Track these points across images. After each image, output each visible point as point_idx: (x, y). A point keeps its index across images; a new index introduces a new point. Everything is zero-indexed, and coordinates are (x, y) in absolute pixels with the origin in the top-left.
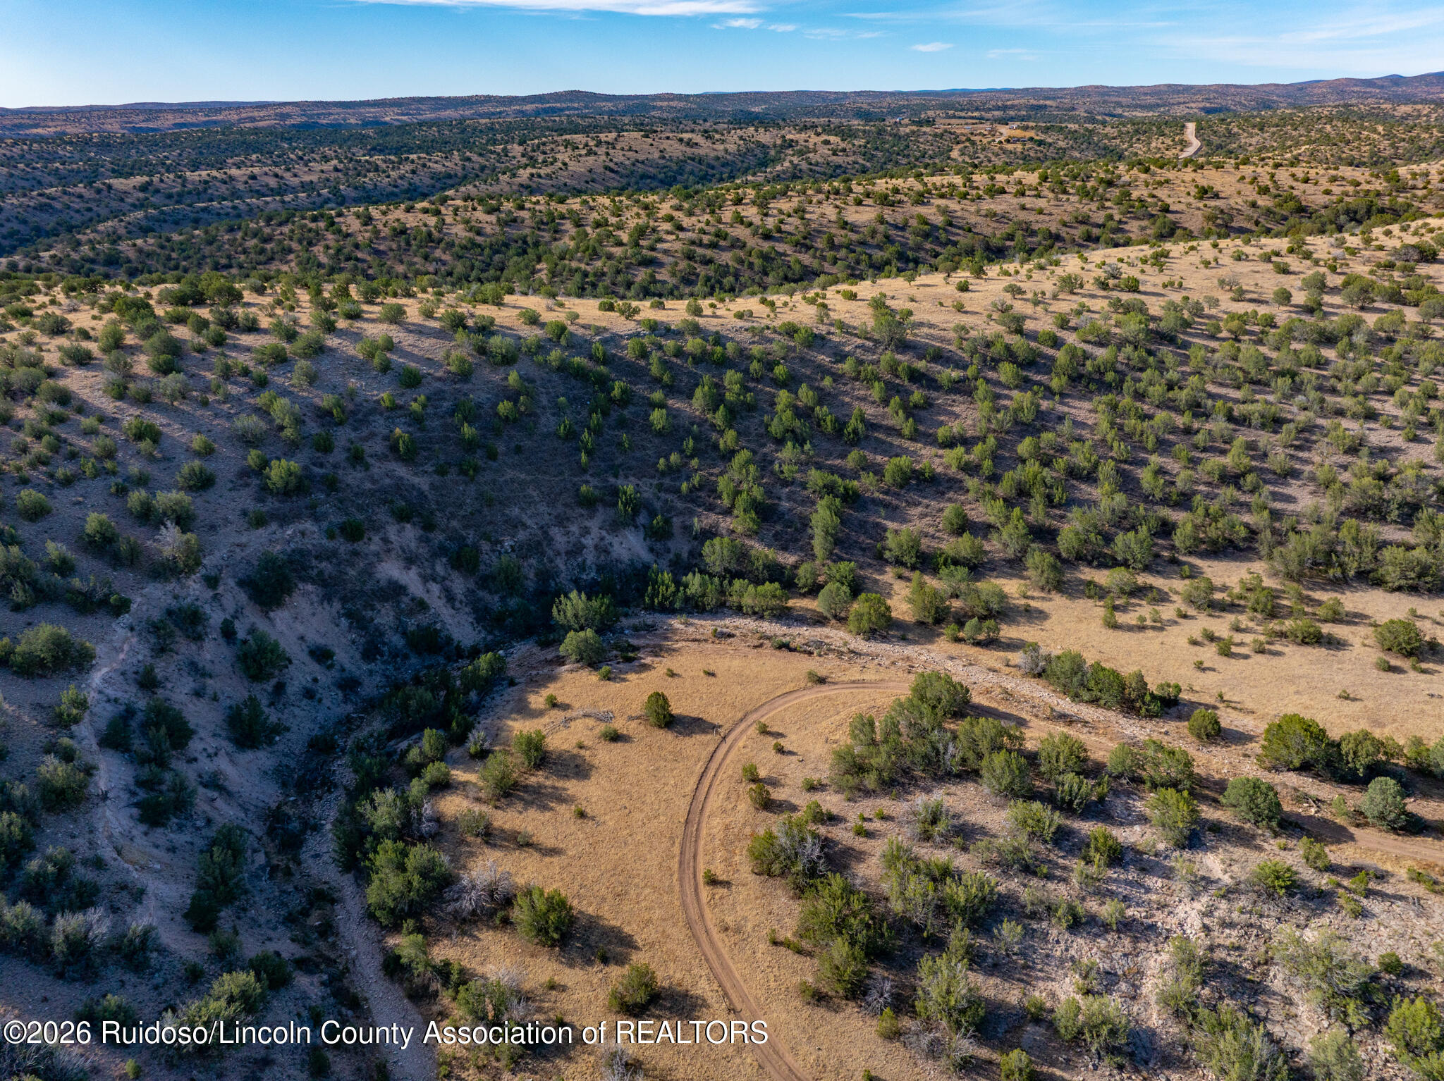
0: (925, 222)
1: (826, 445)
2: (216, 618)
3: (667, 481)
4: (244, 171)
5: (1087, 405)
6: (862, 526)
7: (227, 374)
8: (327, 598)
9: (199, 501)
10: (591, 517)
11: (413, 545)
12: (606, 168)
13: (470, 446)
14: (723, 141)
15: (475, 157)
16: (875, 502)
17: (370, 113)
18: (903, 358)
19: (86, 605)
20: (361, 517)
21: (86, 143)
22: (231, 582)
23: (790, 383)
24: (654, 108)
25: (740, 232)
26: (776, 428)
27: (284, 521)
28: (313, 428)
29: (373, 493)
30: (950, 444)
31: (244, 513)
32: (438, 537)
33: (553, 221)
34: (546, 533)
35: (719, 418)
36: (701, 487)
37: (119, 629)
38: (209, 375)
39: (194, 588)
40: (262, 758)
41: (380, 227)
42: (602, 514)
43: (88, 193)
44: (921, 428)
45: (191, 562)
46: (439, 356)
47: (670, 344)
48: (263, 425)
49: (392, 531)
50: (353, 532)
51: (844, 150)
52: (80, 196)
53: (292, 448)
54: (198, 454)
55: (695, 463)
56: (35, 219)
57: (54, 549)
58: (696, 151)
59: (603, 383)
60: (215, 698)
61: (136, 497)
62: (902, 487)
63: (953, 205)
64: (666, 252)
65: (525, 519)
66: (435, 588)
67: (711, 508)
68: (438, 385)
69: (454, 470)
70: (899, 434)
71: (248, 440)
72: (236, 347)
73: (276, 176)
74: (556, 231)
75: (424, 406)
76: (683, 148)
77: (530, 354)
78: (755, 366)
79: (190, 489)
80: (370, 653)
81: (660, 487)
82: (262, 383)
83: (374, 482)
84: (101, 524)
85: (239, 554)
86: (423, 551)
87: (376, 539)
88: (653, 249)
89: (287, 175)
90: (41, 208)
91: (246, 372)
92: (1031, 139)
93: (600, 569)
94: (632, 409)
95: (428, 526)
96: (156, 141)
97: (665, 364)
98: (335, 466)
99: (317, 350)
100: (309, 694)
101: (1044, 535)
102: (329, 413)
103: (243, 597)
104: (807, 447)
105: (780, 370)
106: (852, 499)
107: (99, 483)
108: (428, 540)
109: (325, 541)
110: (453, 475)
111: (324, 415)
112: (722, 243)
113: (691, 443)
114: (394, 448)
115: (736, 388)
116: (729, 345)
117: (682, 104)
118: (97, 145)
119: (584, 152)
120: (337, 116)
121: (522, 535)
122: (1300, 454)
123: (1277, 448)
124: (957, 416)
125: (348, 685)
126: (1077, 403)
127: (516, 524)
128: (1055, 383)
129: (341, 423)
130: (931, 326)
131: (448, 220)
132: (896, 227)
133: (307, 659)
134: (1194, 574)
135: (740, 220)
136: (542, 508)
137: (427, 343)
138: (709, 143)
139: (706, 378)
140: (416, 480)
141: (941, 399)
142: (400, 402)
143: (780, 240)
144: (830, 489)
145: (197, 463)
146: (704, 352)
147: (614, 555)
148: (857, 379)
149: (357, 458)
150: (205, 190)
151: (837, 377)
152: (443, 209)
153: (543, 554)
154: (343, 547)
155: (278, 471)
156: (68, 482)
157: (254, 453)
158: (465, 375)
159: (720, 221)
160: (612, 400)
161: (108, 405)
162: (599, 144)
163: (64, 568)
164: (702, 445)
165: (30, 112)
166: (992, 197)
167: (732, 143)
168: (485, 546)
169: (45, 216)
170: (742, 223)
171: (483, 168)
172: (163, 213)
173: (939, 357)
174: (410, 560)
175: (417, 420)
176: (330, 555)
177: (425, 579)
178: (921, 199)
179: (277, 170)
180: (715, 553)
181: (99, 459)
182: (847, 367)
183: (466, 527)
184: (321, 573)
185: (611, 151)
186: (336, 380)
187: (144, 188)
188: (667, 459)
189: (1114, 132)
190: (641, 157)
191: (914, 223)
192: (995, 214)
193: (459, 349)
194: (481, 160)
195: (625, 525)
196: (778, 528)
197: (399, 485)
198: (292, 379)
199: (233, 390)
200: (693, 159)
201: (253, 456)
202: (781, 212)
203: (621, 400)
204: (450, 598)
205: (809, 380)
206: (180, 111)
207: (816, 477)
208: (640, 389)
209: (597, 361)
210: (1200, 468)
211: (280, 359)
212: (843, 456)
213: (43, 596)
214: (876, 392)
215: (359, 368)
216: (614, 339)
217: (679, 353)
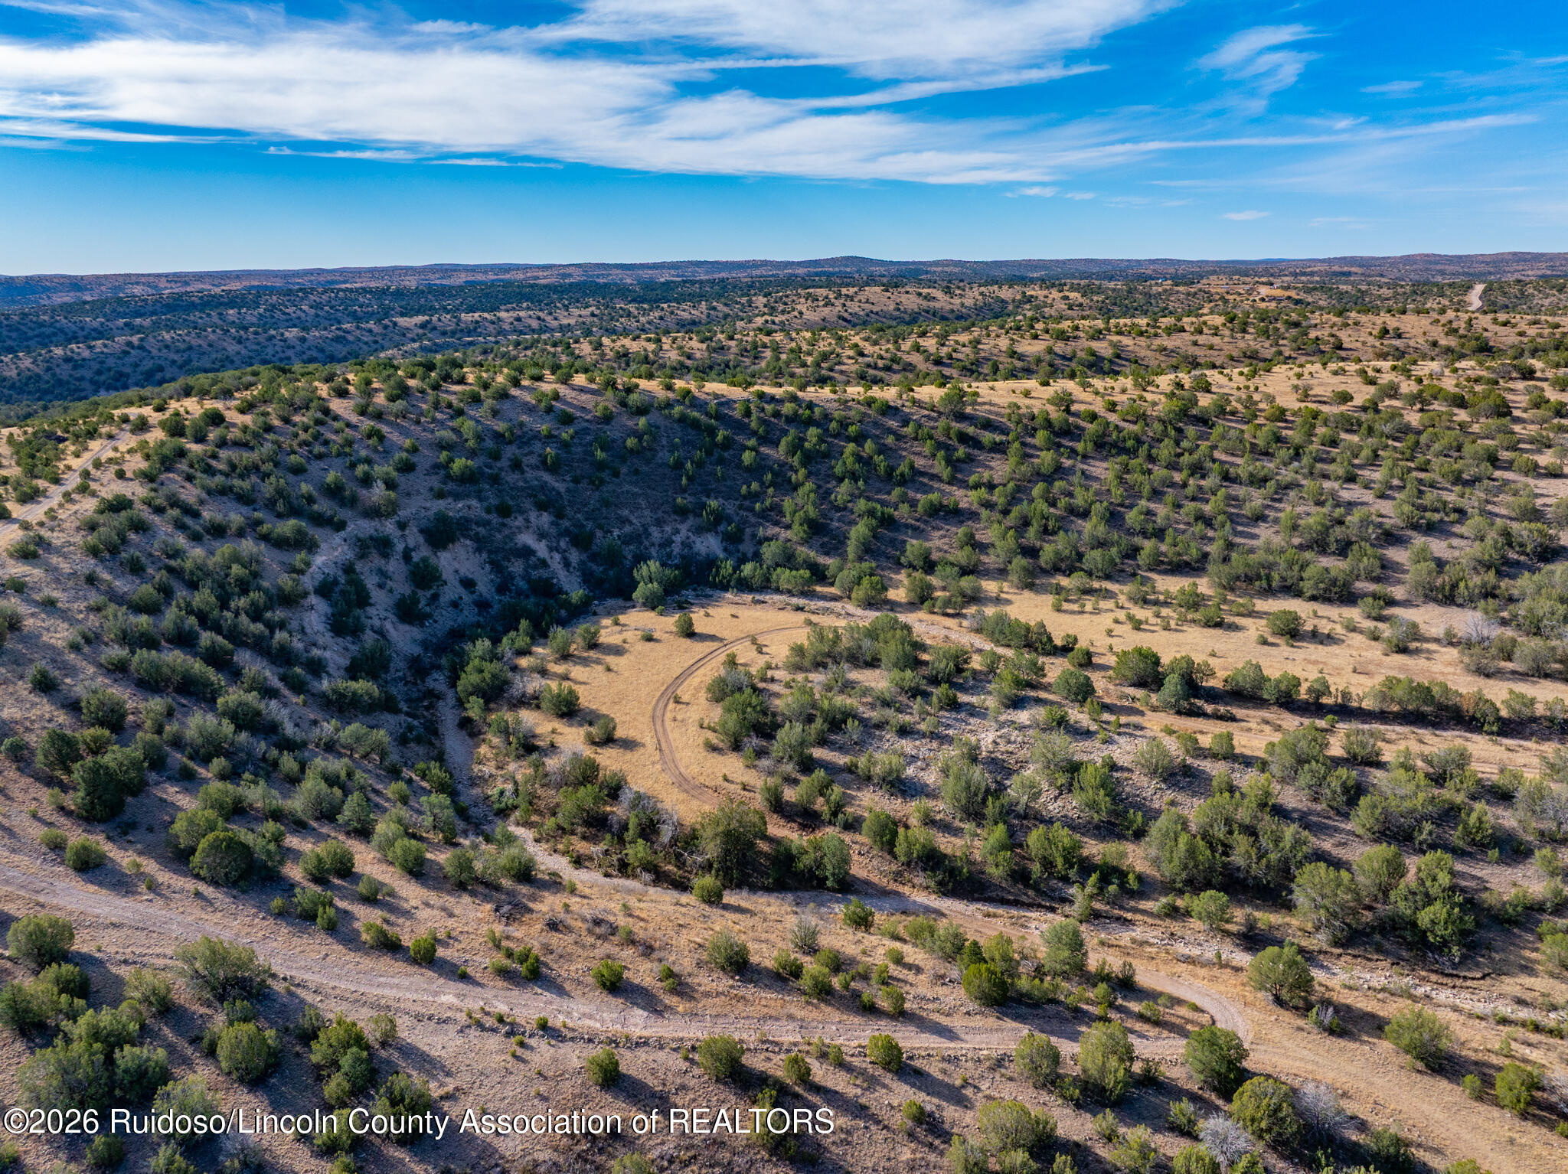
0: (1093, 353)
1: (878, 485)
2: (400, 547)
3: (747, 503)
4: (511, 314)
5: (1105, 465)
6: (893, 542)
7: (436, 406)
8: (479, 550)
9: (403, 479)
10: (682, 522)
11: (546, 526)
12: (840, 317)
13: (601, 466)
14: (961, 296)
15: (720, 307)
16: (907, 526)
17: (646, 274)
18: (956, 426)
19: (319, 520)
20: (511, 503)
21: (384, 292)
22: (415, 530)
23: (859, 439)
24: (927, 273)
25: (916, 359)
26: (838, 470)
27: (457, 497)
28: (489, 444)
29: (523, 489)
30: (977, 486)
31: (431, 489)
32: (566, 523)
33: (756, 348)
34: (646, 530)
35: (795, 461)
36: (772, 508)
37: (337, 538)
38: (424, 406)
39: (389, 527)
40: (415, 632)
41: (607, 351)
42: (691, 521)
43: (377, 329)
44: (959, 476)
45: (391, 509)
46: (590, 406)
47: (769, 408)
48: (454, 437)
49: (533, 516)
50: (504, 511)
51: (1081, 305)
52: (370, 331)
53: (472, 454)
54: (407, 451)
55: (771, 491)
56: (330, 348)
57: (305, 488)
58: (932, 304)
59: (712, 432)
60: (391, 591)
61: (361, 469)
62: (931, 516)
63: (1126, 341)
64: (842, 372)
65: (632, 518)
66: (557, 556)
67: (777, 523)
68: (586, 424)
69: (585, 481)
70: (940, 480)
71: (442, 446)
72: (447, 392)
73: (539, 318)
74: (756, 358)
75: (572, 437)
76: (920, 301)
77: (660, 408)
78: (833, 425)
79: (398, 470)
80: (502, 589)
81: (741, 507)
82: (460, 413)
83: (526, 481)
84: (336, 477)
85: (423, 513)
86: (553, 531)
87: (520, 518)
88: (831, 370)
89: (549, 318)
90: (338, 340)
91: (450, 406)
92: (1289, 298)
93: (683, 557)
94: (731, 452)
95: (560, 515)
96: (443, 292)
97: (763, 422)
98: (501, 469)
99: (503, 395)
100: (455, 604)
101: (1032, 552)
102: (502, 435)
103: (421, 539)
104: (861, 483)
105: (852, 429)
106: (888, 522)
107: (340, 460)
108: (557, 525)
109: (484, 515)
110: (584, 485)
111: (498, 436)
112: (895, 367)
113: (770, 476)
114: (544, 462)
115: (814, 440)
116: (817, 410)
117: (957, 270)
118: (392, 294)
119: (821, 303)
120: (616, 276)
121: (627, 529)
122: (1277, 505)
123: (1256, 498)
124: (992, 468)
125: (483, 605)
126: (1097, 463)
127: (625, 521)
128: (1080, 447)
129: (510, 443)
130: (991, 404)
131: (665, 347)
132: (1064, 358)
133: (457, 584)
134: (1145, 581)
135: (917, 348)
136: (647, 513)
137: (584, 397)
138: (947, 297)
139: (792, 431)
140: (556, 485)
141: (982, 456)
142: (555, 433)
143: (949, 366)
144: (871, 513)
145: (404, 455)
146: (796, 413)
147: (695, 550)
148: (916, 439)
149: (516, 465)
150: (475, 329)
151: (899, 437)
152: (664, 339)
153: (641, 543)
154: (495, 519)
155: (459, 464)
156: (320, 457)
157: (445, 453)
158: (608, 418)
159: (899, 349)
160: (716, 445)
161: (354, 419)
162: (839, 296)
163: (310, 500)
164: (779, 480)
165: (342, 271)
166: (1169, 335)
167: (972, 297)
168: (599, 533)
169: (340, 347)
170: (918, 351)
171: (726, 316)
172: (435, 344)
173: (988, 425)
174: (542, 535)
175: (565, 445)
176: (486, 524)
177: (551, 549)
178: (1098, 335)
179: (540, 314)
180: (769, 551)
181: (342, 446)
182: (909, 430)
183: (587, 519)
184: (477, 534)
185: (848, 303)
186: (513, 415)
187: (423, 326)
188: (749, 487)
189: (1385, 292)
190: (875, 309)
191: (1081, 354)
192: (1165, 349)
193: (608, 401)
194: (726, 310)
195: (709, 530)
196: (826, 539)
197: (543, 486)
198: (481, 412)
199: (439, 416)
200: (927, 312)
201: (444, 455)
202: (957, 342)
203: (723, 444)
204: (567, 564)
205: (876, 438)
206: (473, 270)
207: (862, 505)
208: (740, 438)
209: (711, 417)
210: (1182, 511)
211: (476, 399)
212: (889, 493)
213: (294, 512)
214: (927, 448)
215: (530, 409)
216: (729, 403)
217: (777, 414)
